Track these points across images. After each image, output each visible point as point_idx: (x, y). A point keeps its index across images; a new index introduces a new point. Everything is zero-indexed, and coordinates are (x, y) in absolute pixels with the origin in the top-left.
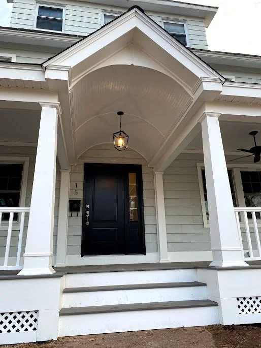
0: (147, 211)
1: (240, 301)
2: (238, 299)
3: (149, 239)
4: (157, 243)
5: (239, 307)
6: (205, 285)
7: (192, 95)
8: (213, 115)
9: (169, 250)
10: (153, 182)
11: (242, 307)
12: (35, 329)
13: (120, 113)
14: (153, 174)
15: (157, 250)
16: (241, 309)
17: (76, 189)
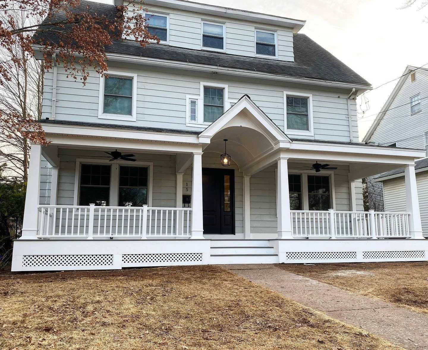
0: (237, 204)
1: (288, 254)
2: (287, 253)
3: (237, 224)
4: (243, 227)
5: (287, 256)
6: (273, 248)
7: (273, 145)
8: (284, 158)
9: (252, 232)
10: (242, 184)
11: (289, 256)
12: (201, 260)
13: (226, 140)
14: (242, 177)
15: (243, 231)
16: (288, 257)
17: (187, 187)
